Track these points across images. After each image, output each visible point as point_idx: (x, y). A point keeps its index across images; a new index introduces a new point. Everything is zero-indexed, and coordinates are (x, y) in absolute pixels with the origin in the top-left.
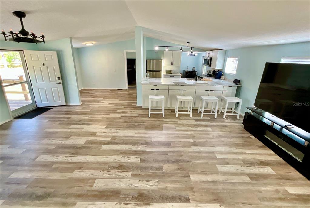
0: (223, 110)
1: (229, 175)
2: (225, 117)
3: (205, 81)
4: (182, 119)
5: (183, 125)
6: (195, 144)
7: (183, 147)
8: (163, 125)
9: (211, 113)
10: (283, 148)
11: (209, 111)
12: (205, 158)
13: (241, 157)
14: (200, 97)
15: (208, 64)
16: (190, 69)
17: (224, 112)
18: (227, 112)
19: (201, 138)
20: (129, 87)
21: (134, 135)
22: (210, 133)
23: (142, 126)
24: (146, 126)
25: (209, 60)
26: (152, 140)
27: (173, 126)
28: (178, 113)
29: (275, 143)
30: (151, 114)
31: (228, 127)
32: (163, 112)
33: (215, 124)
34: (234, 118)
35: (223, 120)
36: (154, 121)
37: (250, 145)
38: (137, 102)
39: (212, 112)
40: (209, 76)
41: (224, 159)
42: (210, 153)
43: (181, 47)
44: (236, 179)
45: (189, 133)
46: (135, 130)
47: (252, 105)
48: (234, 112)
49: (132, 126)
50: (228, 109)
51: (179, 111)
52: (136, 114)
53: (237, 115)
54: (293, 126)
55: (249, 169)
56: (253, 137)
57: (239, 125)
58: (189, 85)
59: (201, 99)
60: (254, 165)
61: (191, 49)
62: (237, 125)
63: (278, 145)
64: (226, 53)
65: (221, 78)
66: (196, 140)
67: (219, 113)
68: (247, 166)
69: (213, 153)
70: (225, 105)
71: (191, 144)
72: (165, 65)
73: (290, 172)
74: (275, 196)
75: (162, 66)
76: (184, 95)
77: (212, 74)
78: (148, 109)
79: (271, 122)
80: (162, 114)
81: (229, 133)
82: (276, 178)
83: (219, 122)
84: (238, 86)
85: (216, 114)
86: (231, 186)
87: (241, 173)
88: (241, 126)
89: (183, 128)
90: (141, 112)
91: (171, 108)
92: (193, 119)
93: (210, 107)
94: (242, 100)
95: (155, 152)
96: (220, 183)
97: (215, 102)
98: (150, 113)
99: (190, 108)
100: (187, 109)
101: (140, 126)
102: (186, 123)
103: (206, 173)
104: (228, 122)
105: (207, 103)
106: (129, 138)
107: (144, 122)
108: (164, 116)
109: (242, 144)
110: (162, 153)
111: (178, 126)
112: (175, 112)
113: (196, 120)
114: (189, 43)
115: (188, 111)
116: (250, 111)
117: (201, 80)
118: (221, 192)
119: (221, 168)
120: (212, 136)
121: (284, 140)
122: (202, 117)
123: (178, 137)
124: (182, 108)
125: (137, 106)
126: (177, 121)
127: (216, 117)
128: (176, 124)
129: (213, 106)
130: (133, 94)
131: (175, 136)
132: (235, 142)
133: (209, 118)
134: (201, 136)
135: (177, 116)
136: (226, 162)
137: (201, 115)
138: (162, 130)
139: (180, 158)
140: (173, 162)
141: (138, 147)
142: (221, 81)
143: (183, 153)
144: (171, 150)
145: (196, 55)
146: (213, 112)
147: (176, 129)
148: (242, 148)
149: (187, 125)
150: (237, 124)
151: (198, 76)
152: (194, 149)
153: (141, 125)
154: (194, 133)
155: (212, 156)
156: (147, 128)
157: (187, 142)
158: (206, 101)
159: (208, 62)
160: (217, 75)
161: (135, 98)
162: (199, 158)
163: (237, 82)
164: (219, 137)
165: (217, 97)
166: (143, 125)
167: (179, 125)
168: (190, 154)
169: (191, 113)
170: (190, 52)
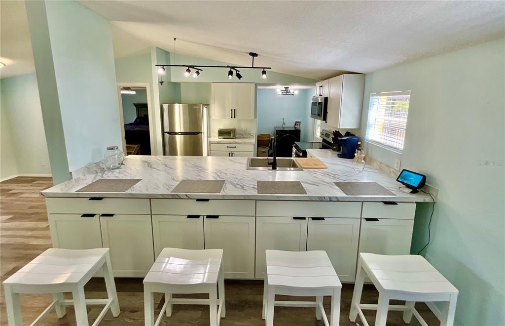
15: (320, 115)
25: (321, 104)
61: (264, 72)
64: (366, 83)
72: (216, 118)
77: (331, 141)
114: (256, 55)
160: (344, 146)
170: (283, 88)
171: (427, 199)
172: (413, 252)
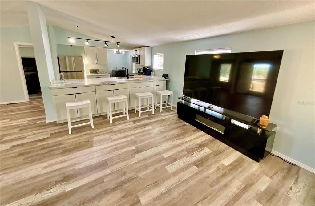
0: (158, 105)
1: (180, 173)
2: (162, 111)
3: (136, 78)
4: (118, 124)
5: (120, 131)
6: (138, 151)
7: (124, 161)
8: (93, 139)
9: (148, 110)
10: (210, 127)
11: (146, 109)
12: (152, 164)
13: (183, 147)
14: (135, 94)
15: (137, 62)
16: (120, 68)
17: (159, 106)
18: (163, 106)
19: (144, 141)
20: (31, 97)
21: (39, 173)
22: (152, 131)
23: (55, 152)
24: (64, 149)
25: (137, 57)
26: (76, 168)
27: (107, 136)
28: (111, 118)
29: (204, 124)
30: (72, 129)
31: (166, 120)
32: (91, 122)
33: (154, 120)
34: (168, 110)
35: (160, 114)
36: (79, 137)
37: (187, 132)
38: (47, 116)
39: (148, 108)
40: (140, 74)
41: (171, 156)
42: (156, 155)
43: (105, 41)
44: (186, 175)
45: (129, 139)
46: (43, 162)
47: (181, 95)
48: (168, 105)
49: (35, 157)
50: (162, 102)
51: (113, 115)
52: (45, 135)
53: (170, 107)
54: (213, 106)
55: (193, 157)
56: (187, 124)
57: (173, 116)
58: (120, 83)
59: (136, 97)
60: (196, 151)
61: (118, 44)
62: (172, 117)
63: (206, 125)
64: (152, 50)
65: (151, 74)
66: (138, 145)
67: (156, 108)
68: (191, 155)
69: (159, 154)
70: (159, 99)
71: (133, 152)
72: (88, 64)
73: (219, 146)
74: (219, 175)
75: (84, 65)
76: (117, 96)
77: (142, 71)
78: (67, 123)
79: (198, 106)
80: (90, 125)
81: (168, 126)
82: (214, 156)
83: (157, 118)
84: (167, 79)
85: (153, 110)
86: (185, 185)
87: (189, 165)
88: (176, 116)
89: (120, 135)
90: (55, 129)
91: (102, 115)
92: (131, 121)
93: (147, 104)
94: (172, 92)
95: (83, 186)
96: (174, 188)
97: (149, 98)
98: (70, 127)
99: (126, 109)
100: (122, 111)
101: (52, 153)
102: (123, 127)
103: (158, 183)
104: (165, 116)
105: (143, 100)
106: (27, 183)
107: (60, 144)
108: (93, 127)
109: (181, 133)
110: (95, 183)
111: (114, 135)
112: (108, 118)
113: (135, 122)
114: (114, 37)
115: (124, 113)
116: (181, 100)
117: (132, 77)
118: (178, 199)
119: (171, 168)
120: (154, 135)
121: (210, 119)
122: (140, 116)
123: (117, 149)
124: (116, 111)
125: (46, 122)
126: (112, 129)
127: (153, 113)
128: (111, 132)
129: (149, 102)
130: (40, 107)
131: (111, 150)
132: (176, 134)
133: (147, 116)
134: (143, 138)
135: (111, 123)
136: (173, 160)
137: (138, 115)
138: (93, 147)
139: (123, 178)
140: (114, 190)
141: (48, 191)
142: (152, 77)
143: (125, 170)
144: (108, 171)
145: (123, 53)
146: (150, 108)
147: (112, 139)
148: (182, 137)
149: (125, 130)
150: (173, 115)
151: (129, 75)
152: (138, 157)
153: (54, 150)
154: (135, 137)
155: (158, 159)
156: (66, 152)
157: (128, 151)
158: (142, 98)
159: (137, 59)
160: (147, 71)
161: (43, 112)
162: (146, 167)
163: (165, 76)
164: (161, 133)
165: (151, 93)
166: (59, 149)
167: (115, 133)
168: (135, 166)
169: (128, 115)
170: (117, 50)
171: (168, 79)
172: (166, 90)
